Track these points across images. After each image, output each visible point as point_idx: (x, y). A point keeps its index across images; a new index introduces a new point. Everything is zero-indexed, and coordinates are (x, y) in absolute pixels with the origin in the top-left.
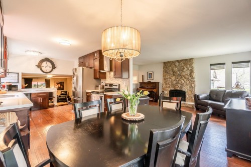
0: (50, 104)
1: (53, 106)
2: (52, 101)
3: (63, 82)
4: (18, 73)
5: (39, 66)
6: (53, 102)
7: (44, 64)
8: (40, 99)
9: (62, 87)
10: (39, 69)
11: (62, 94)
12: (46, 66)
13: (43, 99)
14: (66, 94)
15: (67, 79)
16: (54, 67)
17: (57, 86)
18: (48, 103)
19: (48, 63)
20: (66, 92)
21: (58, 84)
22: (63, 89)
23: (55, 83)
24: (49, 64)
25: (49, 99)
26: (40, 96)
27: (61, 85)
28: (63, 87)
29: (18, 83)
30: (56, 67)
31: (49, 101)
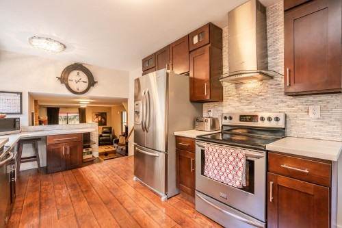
0: (85, 157)
1: (91, 162)
2: (90, 150)
3: (106, 113)
4: (21, 94)
5: (63, 80)
6: (91, 153)
7: (73, 76)
9: (103, 120)
10: (64, 87)
11: (104, 133)
12: (78, 80)
13: (71, 148)
14: (110, 133)
15: (110, 108)
16: (92, 82)
17: (97, 120)
18: (83, 154)
19: (81, 73)
20: (110, 128)
21: (97, 115)
22: (105, 124)
23: (94, 115)
24: (84, 77)
25: (85, 147)
26: (66, 142)
27: (103, 118)
28: (106, 120)
29: (21, 113)
30: (96, 82)
31: (84, 151)
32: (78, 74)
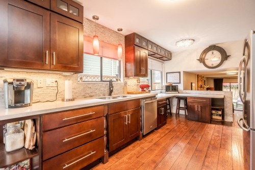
0: (215, 117)
4: (180, 72)
5: (202, 60)
8: (198, 107)
12: (214, 58)
18: (212, 114)
24: (217, 54)
25: (214, 109)
29: (180, 83)
30: (229, 56)
31: (214, 112)
32: (213, 53)
